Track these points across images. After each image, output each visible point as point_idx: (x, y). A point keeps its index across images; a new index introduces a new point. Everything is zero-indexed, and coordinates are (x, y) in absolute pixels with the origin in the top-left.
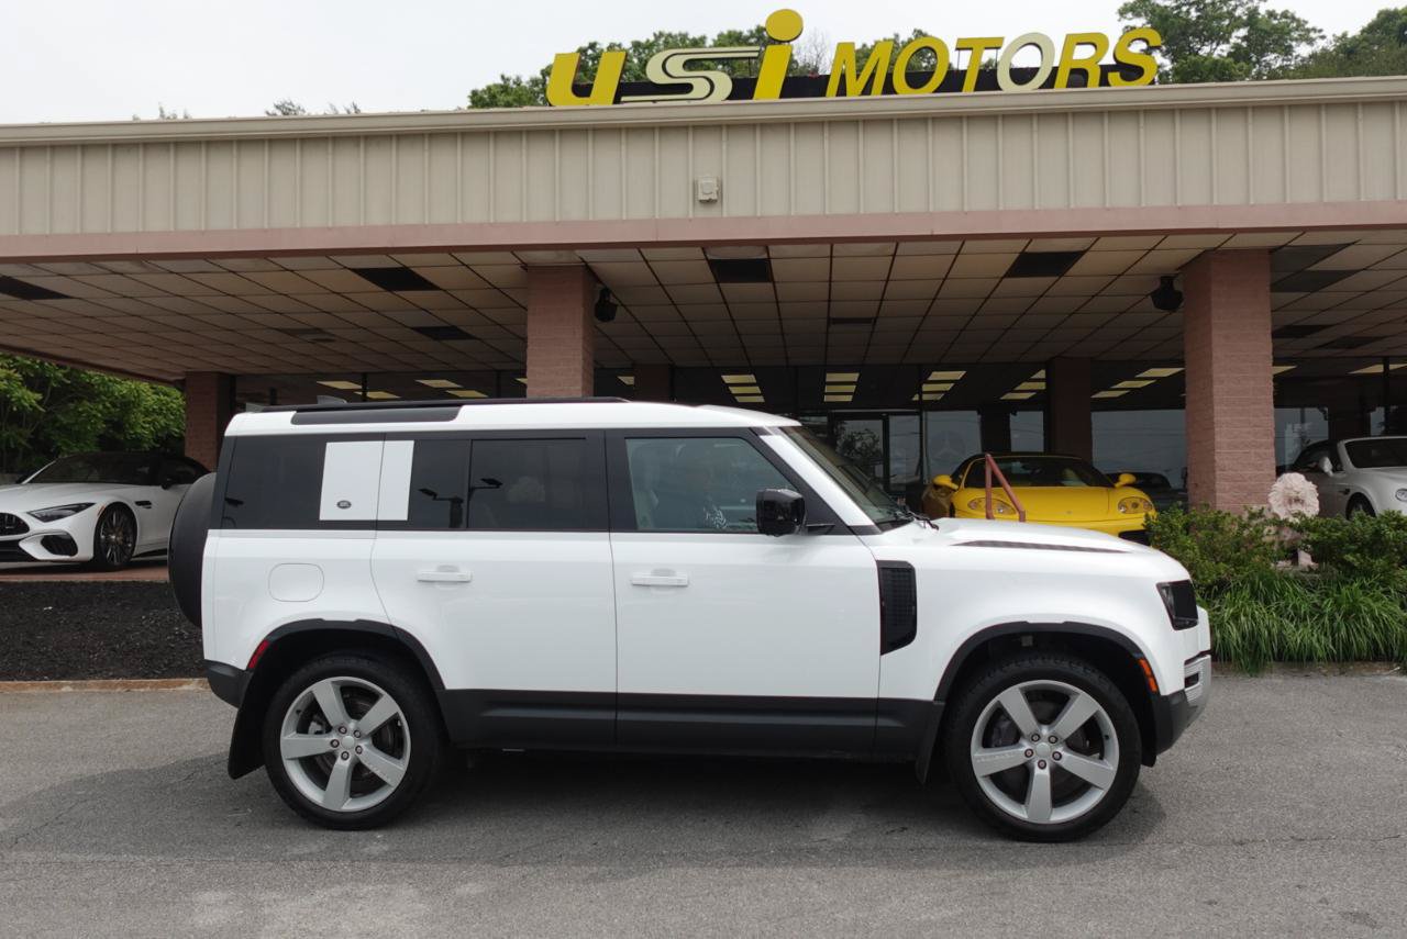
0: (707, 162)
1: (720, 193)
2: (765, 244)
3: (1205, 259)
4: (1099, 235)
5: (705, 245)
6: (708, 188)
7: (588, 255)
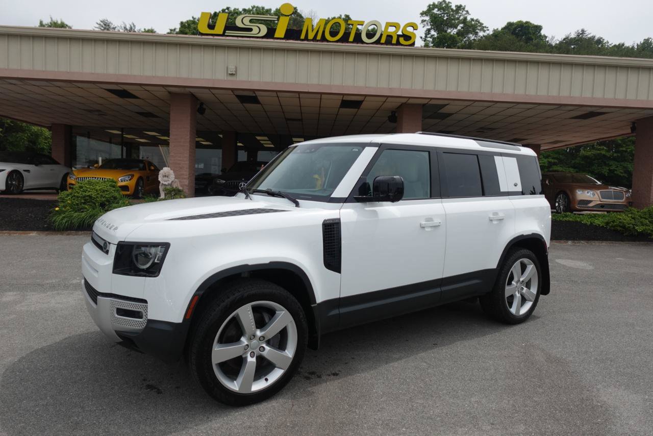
0: (232, 60)
1: (236, 71)
2: (254, 91)
3: (402, 106)
4: (366, 96)
5: (233, 90)
6: (232, 69)
7: (192, 90)
